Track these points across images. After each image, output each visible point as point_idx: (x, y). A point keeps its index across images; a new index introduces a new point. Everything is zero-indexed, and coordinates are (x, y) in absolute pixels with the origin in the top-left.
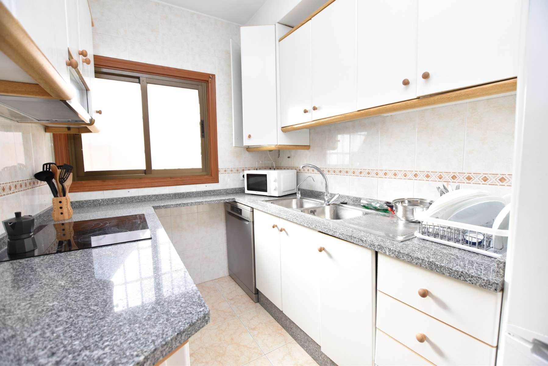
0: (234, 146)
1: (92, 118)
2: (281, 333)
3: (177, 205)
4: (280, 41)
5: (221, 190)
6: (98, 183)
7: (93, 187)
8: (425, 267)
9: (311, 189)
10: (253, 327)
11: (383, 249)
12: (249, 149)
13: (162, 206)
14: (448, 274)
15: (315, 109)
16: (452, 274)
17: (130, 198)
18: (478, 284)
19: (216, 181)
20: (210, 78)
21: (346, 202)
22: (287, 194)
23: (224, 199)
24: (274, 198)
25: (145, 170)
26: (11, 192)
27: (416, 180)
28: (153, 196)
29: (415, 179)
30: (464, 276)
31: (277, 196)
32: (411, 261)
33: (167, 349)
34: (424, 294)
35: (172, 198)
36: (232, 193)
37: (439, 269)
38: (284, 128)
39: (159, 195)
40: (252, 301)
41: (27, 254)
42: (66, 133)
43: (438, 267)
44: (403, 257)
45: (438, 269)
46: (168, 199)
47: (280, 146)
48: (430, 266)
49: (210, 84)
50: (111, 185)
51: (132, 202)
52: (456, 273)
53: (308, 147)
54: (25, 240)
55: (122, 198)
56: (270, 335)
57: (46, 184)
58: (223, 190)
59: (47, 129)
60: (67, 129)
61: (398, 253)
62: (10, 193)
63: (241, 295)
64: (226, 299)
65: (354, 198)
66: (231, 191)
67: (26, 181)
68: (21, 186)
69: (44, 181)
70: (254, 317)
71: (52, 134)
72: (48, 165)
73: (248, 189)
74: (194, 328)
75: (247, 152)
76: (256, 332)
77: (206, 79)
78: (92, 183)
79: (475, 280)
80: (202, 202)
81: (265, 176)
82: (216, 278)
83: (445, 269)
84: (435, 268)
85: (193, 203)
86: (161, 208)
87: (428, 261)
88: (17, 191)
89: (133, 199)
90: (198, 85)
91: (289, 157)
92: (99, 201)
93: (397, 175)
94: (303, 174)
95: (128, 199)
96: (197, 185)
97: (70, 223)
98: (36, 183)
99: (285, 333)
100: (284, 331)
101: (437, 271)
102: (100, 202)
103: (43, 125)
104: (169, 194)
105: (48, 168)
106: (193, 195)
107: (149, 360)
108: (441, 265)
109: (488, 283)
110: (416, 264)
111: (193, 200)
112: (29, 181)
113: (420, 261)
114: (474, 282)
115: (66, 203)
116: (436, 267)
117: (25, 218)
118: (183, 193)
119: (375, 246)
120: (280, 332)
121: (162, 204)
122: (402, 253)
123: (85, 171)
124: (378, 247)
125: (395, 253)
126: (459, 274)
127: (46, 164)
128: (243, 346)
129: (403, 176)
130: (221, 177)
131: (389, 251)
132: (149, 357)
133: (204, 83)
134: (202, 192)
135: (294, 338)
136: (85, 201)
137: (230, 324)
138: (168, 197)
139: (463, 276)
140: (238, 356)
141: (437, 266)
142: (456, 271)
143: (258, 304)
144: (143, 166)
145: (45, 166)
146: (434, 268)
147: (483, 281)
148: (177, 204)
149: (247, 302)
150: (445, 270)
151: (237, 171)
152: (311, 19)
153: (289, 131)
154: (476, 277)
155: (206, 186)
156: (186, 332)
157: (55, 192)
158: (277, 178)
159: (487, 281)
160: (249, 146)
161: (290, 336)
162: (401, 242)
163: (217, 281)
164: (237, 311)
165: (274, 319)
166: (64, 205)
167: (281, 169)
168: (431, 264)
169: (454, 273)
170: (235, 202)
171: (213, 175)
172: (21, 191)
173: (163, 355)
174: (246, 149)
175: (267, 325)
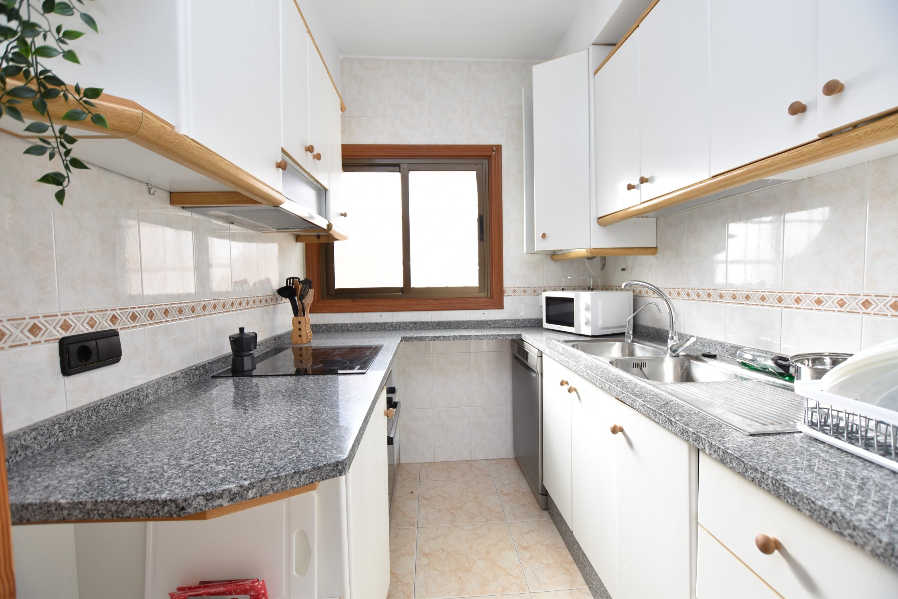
0: (525, 251)
1: (330, 223)
2: (568, 570)
3: (434, 339)
4: (595, 74)
5: (507, 320)
6: (348, 303)
7: (342, 308)
8: (766, 489)
9: (657, 327)
10: (526, 545)
11: (700, 441)
12: (554, 257)
13: (415, 338)
14: (808, 513)
15: (643, 180)
16: (815, 513)
17: (382, 325)
18: (868, 548)
19: (500, 306)
20: (494, 151)
21: (713, 353)
22: (611, 333)
23: (504, 334)
24: (582, 337)
25: (402, 288)
26: (248, 307)
27: (866, 314)
28: (410, 324)
29: (863, 313)
30: (839, 523)
31: (590, 335)
32: (744, 473)
33: (279, 485)
34: (767, 546)
35: (435, 329)
36: (524, 327)
37: (792, 498)
38: (601, 219)
39: (418, 323)
40: (538, 506)
41: (245, 373)
42: (316, 242)
43: (790, 493)
44: (731, 462)
45: (790, 498)
46: (429, 329)
47: (594, 250)
48: (775, 488)
49: (493, 161)
50: (361, 306)
51: (384, 331)
52: (822, 512)
53: (652, 250)
54: (245, 358)
55: (373, 324)
56: (549, 565)
57: (288, 302)
58: (509, 320)
59: (298, 238)
60: (316, 237)
61: (724, 453)
62: (247, 309)
63: (522, 492)
64: (499, 492)
65: (732, 347)
66: (524, 323)
67: (268, 297)
68: (261, 302)
69: (286, 297)
70: (533, 530)
71: (304, 243)
72: (291, 280)
73: (548, 322)
74: (320, 473)
75: (552, 261)
76: (527, 554)
77: (488, 154)
78: (341, 303)
79: (860, 537)
80: (470, 336)
81: (571, 300)
82: (494, 458)
83: (802, 499)
84: (785, 495)
85: (456, 336)
86: (413, 341)
87: (772, 477)
88: (256, 307)
89: (385, 326)
90: (477, 164)
91: (623, 269)
92: (348, 325)
93: (822, 302)
94: (646, 298)
95: (379, 326)
96: (470, 311)
97: (307, 348)
98: (279, 300)
99: (576, 572)
100: (575, 567)
101: (787, 502)
102: (348, 327)
103: (294, 234)
104: (431, 323)
105: (291, 282)
106: (464, 326)
107: (255, 488)
108: (795, 491)
109: (890, 552)
110: (752, 481)
111: (460, 333)
112: (271, 296)
113: (759, 475)
114: (860, 541)
115: (304, 325)
116: (785, 492)
117: (247, 334)
118: (450, 322)
119: (690, 434)
120: (567, 566)
121: (415, 334)
122: (730, 454)
123: (336, 288)
124: (693, 437)
125: (718, 452)
126: (828, 517)
127: (290, 278)
128: (501, 567)
129: (837, 305)
130: (507, 300)
131: (709, 447)
132: (255, 484)
133: (485, 159)
134: (478, 322)
135: (588, 584)
136: (333, 324)
137: (493, 530)
138: (430, 326)
139: (837, 523)
140: (488, 580)
141: (788, 490)
142: (822, 508)
143: (546, 513)
144: (400, 283)
145: (288, 280)
146: (783, 495)
147: (878, 544)
148: (435, 337)
149: (529, 504)
150: (801, 503)
151: (535, 292)
152: (638, 26)
153: (610, 224)
154: (862, 530)
155: (484, 314)
156: (307, 475)
157: (296, 311)
158: (590, 305)
159: (888, 544)
160: (554, 251)
161: (583, 578)
162: (751, 435)
163: (494, 461)
164: (509, 514)
165: (564, 544)
166: (302, 326)
167: (612, 290)
168: (777, 485)
169: (819, 511)
170: (522, 340)
171: (494, 297)
172: (261, 307)
173: (273, 489)
174: (550, 256)
175: (549, 548)
